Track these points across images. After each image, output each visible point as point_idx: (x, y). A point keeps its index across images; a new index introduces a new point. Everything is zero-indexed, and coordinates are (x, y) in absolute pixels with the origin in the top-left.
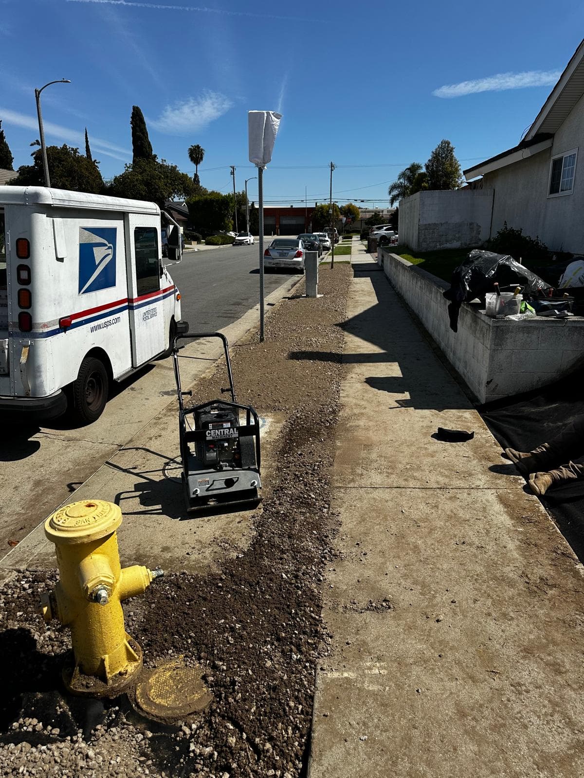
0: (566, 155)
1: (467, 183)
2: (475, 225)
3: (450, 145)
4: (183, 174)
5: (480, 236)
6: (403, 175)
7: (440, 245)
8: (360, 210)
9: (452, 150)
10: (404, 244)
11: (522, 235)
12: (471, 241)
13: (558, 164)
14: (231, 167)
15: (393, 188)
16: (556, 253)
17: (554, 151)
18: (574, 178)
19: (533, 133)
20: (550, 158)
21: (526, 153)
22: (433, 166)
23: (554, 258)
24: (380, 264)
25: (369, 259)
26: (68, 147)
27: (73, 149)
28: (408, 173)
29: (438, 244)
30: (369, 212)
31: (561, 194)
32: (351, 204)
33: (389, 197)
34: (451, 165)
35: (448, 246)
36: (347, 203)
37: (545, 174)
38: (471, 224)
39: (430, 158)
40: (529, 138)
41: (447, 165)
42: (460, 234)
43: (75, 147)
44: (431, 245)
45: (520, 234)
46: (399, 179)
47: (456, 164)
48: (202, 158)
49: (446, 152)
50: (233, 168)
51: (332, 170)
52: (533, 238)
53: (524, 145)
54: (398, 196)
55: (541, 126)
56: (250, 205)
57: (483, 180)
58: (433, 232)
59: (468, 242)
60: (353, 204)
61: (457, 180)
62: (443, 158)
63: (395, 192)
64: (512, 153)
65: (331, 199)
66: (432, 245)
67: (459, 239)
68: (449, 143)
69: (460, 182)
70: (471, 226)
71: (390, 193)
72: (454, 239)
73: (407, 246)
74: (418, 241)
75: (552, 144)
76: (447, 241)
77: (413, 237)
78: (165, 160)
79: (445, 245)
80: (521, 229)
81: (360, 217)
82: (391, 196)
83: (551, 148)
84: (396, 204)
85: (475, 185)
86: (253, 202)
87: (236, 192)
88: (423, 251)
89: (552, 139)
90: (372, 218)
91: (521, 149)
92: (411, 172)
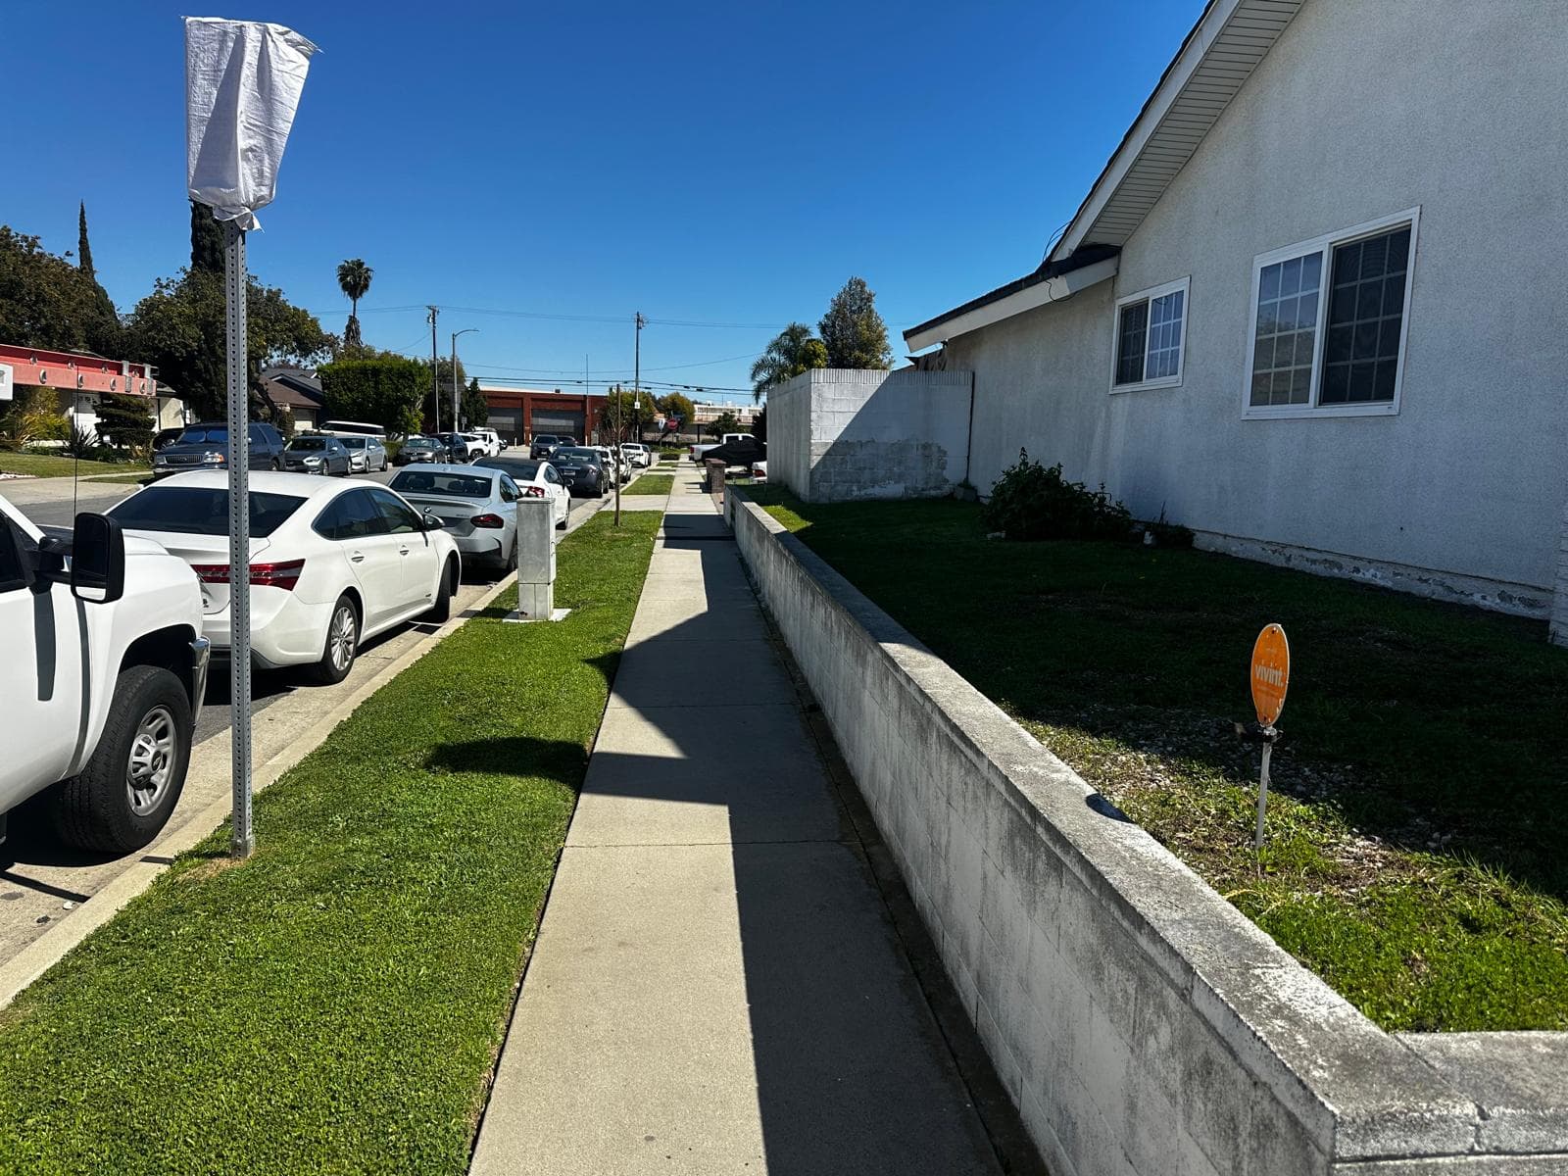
0: (1154, 294)
1: (911, 359)
2: (935, 449)
3: (867, 289)
4: (295, 309)
5: (946, 474)
6: (776, 346)
7: (859, 490)
8: (696, 406)
9: (869, 299)
10: (780, 482)
11: (1062, 478)
12: (927, 483)
13: (1133, 316)
14: (429, 308)
15: (759, 367)
16: (1148, 526)
17: (1123, 284)
18: (1182, 347)
19: (1073, 243)
20: (1112, 300)
21: (1059, 287)
22: (834, 326)
23: (1148, 539)
24: (728, 520)
25: (708, 505)
26: (12, 234)
27: (25, 239)
28: (786, 342)
29: (855, 488)
30: (714, 410)
31: (1147, 384)
32: (678, 393)
33: (752, 386)
34: (869, 326)
35: (877, 491)
36: (671, 392)
37: (1103, 340)
38: (926, 446)
39: (828, 311)
40: (1063, 255)
41: (862, 328)
42: (902, 468)
43: (30, 235)
44: (839, 488)
45: (1058, 477)
46: (769, 352)
47: (879, 325)
48: (366, 287)
49: (858, 302)
50: (434, 311)
51: (638, 328)
52: (1092, 488)
53: (1049, 269)
54: (768, 382)
55: (1093, 226)
56: (468, 384)
57: (946, 353)
58: (844, 461)
59: (920, 486)
60: (682, 394)
61: (881, 357)
62: (854, 312)
63: (763, 376)
64: (1021, 289)
65: (637, 382)
66: (841, 488)
67: (900, 478)
68: (863, 286)
69: (886, 360)
70: (927, 453)
71: (753, 376)
72: (889, 479)
73: (787, 486)
74: (811, 480)
75: (1118, 270)
76: (874, 482)
77: (798, 467)
78: (256, 278)
79: (870, 491)
80: (1060, 466)
81: (696, 418)
82: (756, 384)
83: (1114, 279)
84: (764, 398)
85: (927, 362)
86: (476, 379)
87: (438, 357)
88: (824, 500)
89: (1116, 259)
90: (717, 422)
91: (1044, 280)
92: (792, 340)
